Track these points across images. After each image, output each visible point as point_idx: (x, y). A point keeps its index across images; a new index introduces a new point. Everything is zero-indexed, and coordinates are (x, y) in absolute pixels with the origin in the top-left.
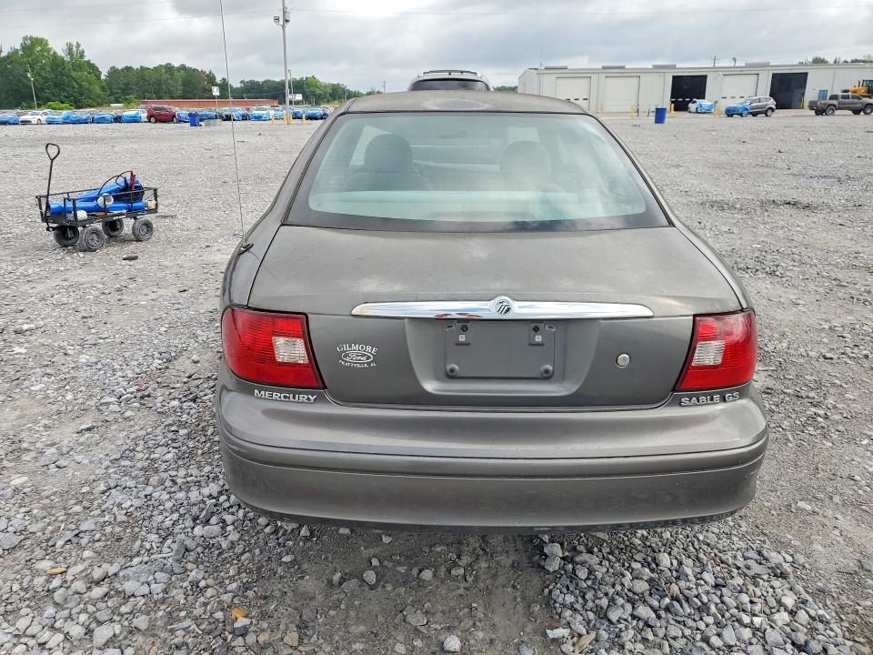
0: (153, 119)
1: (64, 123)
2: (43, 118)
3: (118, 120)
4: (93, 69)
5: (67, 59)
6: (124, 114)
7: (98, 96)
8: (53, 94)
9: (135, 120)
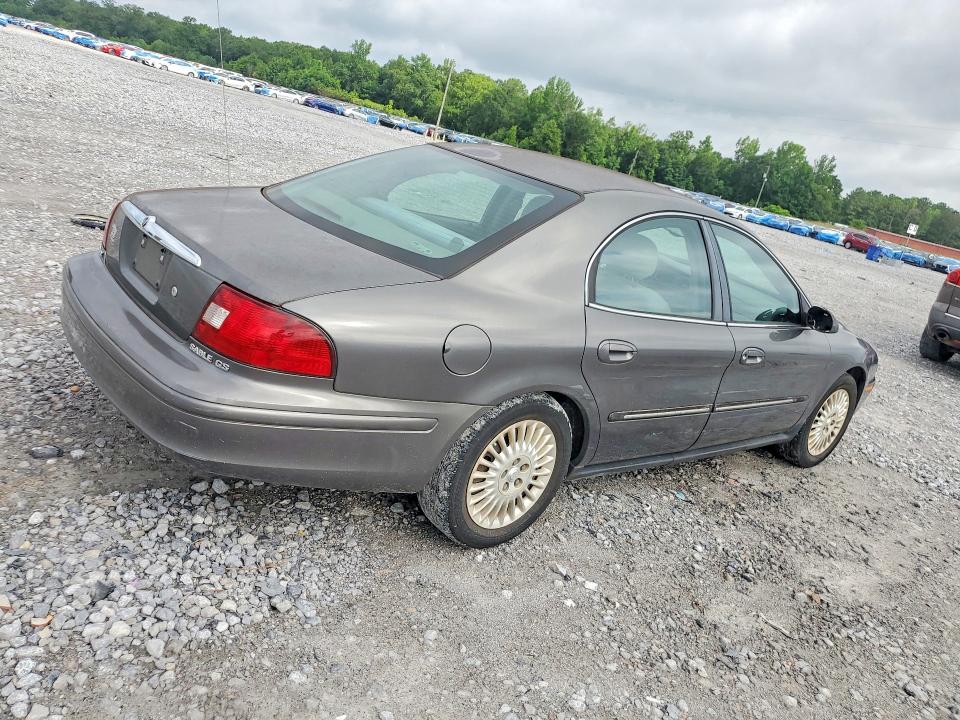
0: (848, 245)
1: (761, 224)
2: (745, 215)
3: (813, 235)
4: (836, 185)
5: (816, 170)
6: (823, 231)
7: (827, 212)
8: (784, 198)
9: (830, 240)
